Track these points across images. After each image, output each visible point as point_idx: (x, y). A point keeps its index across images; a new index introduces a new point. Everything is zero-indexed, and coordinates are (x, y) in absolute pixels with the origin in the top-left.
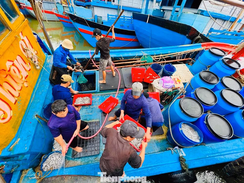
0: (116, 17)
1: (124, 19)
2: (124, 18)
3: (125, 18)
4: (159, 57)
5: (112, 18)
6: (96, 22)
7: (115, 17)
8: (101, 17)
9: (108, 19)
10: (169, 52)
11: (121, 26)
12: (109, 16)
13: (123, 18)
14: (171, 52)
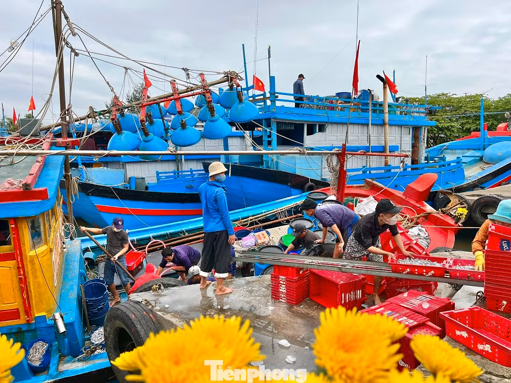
0: (175, 173)
1: (192, 175)
2: (192, 173)
3: (194, 173)
4: (248, 221)
5: (167, 177)
6: (133, 188)
7: (172, 174)
8: (143, 179)
9: (158, 180)
10: (263, 211)
11: (187, 187)
12: (160, 175)
13: (190, 173)
14: (265, 211)
